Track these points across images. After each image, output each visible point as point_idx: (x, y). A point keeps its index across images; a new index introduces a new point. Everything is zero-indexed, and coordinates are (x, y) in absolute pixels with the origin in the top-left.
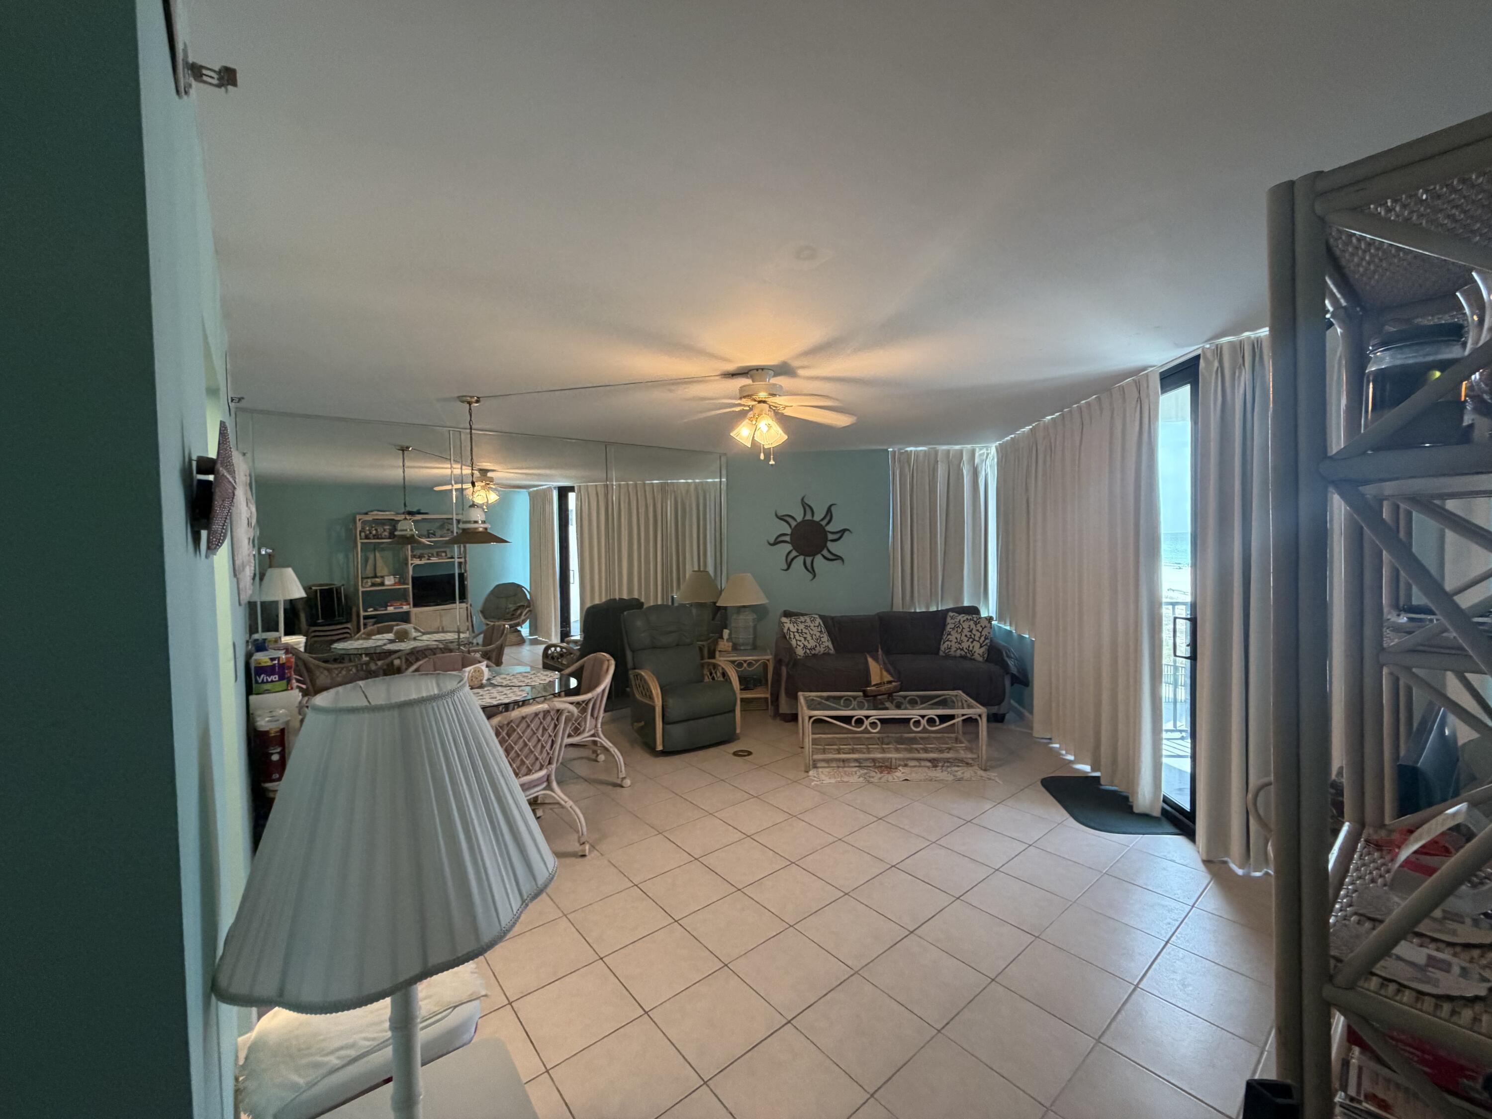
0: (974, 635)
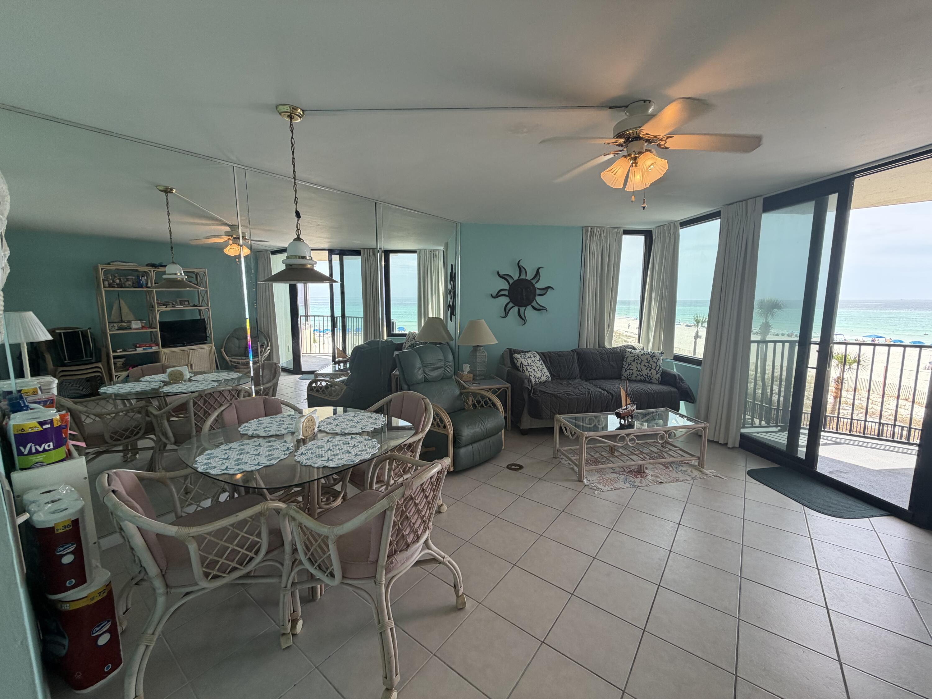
0: (652, 365)
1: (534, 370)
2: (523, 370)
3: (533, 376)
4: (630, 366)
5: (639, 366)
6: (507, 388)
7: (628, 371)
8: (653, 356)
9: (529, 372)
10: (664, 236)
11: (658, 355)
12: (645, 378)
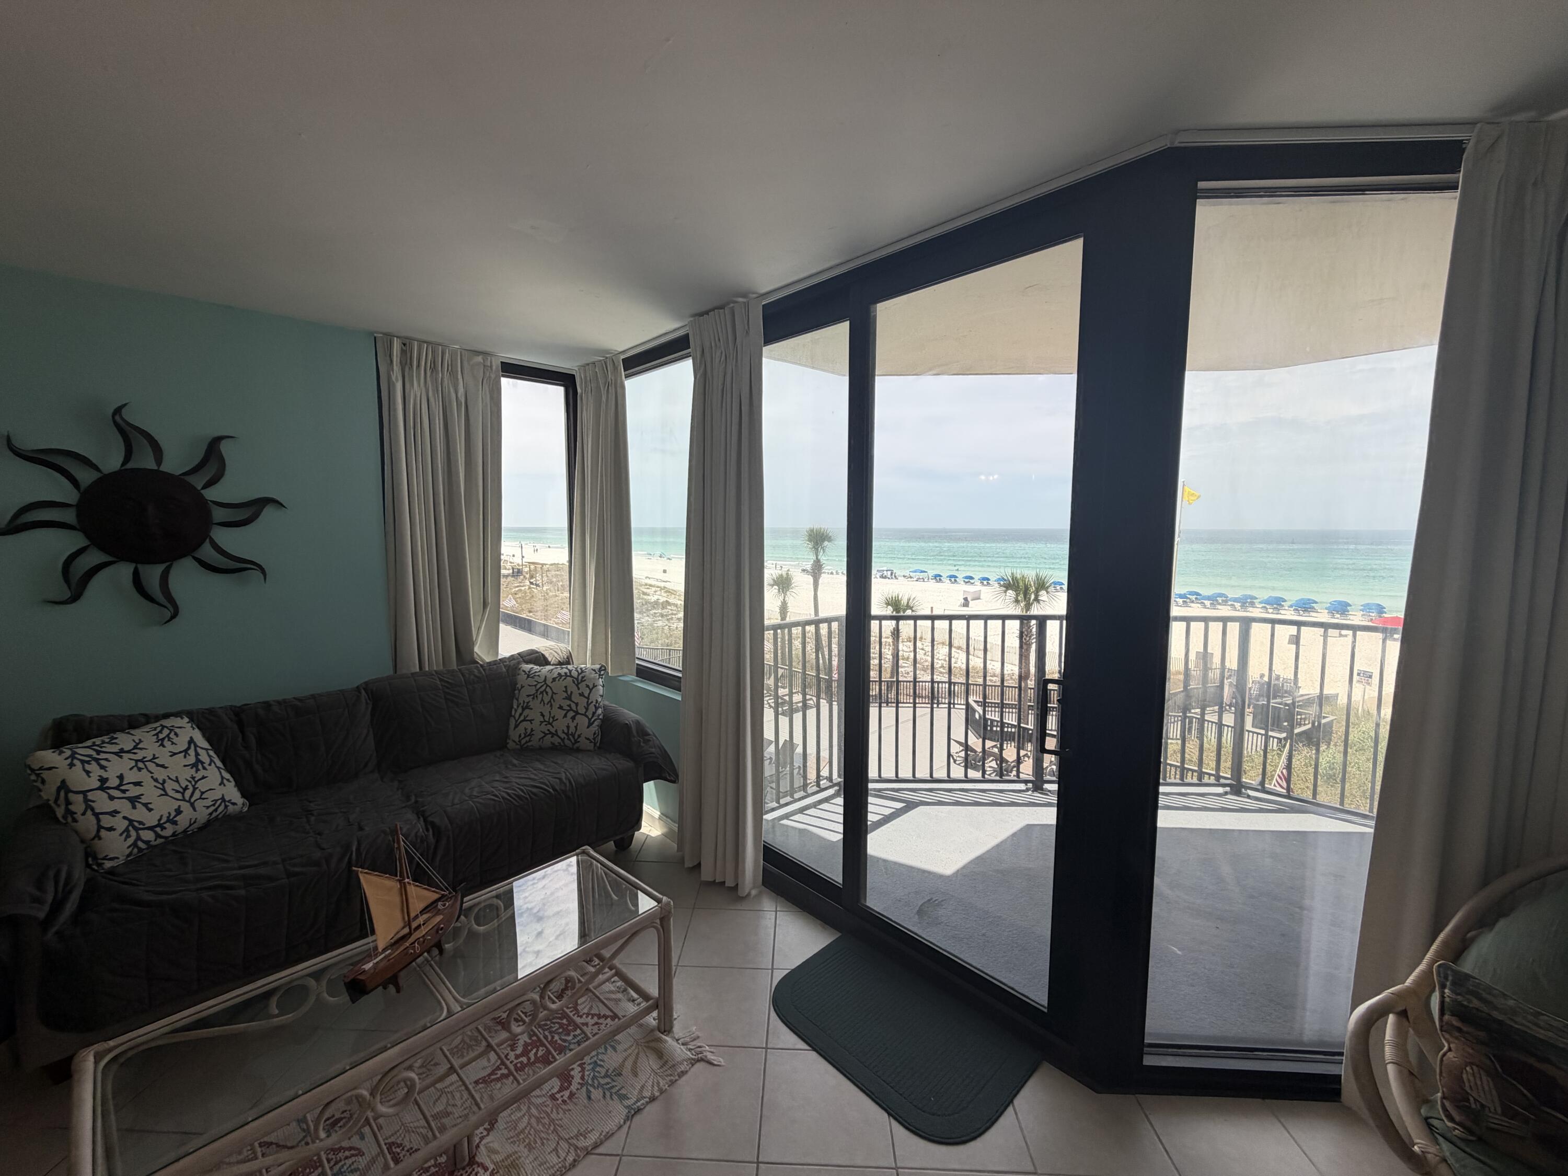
0: (577, 704)
1: (138, 797)
2: (69, 813)
3: (123, 826)
4: (527, 712)
5: (546, 710)
7: (523, 725)
8: (580, 679)
9: (97, 815)
11: (593, 675)
12: (563, 740)
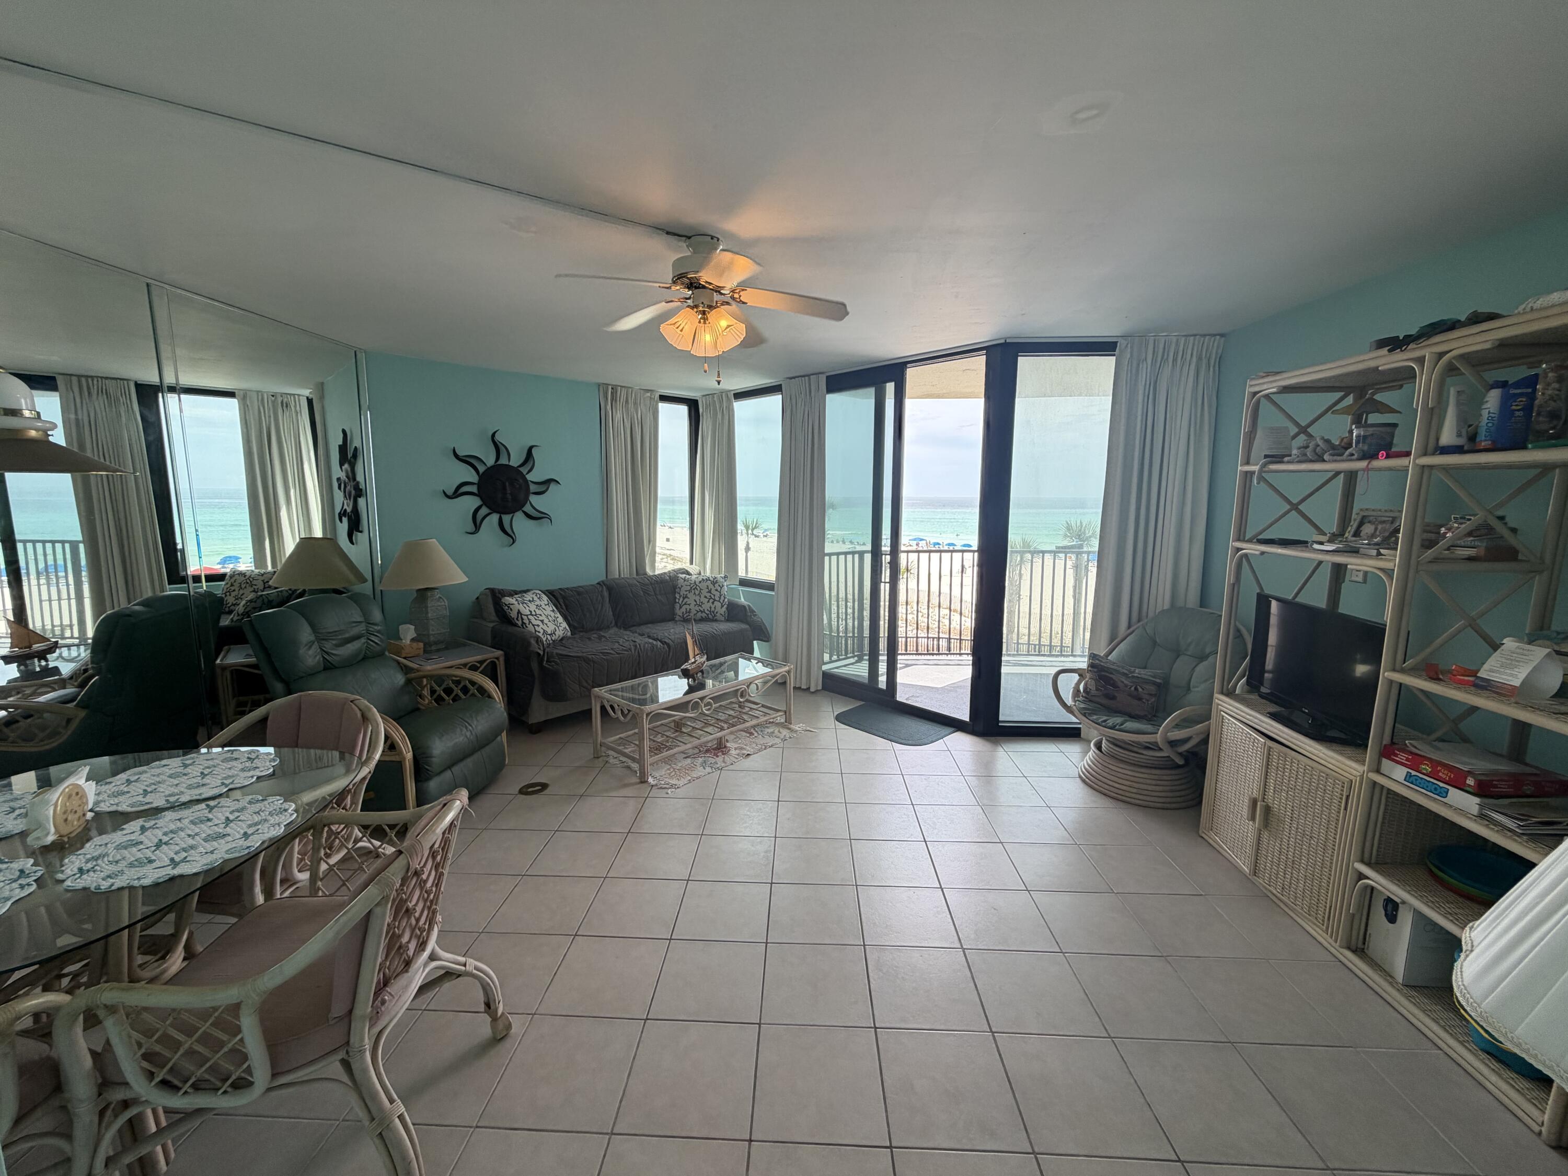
0: (714, 595)
1: (542, 621)
2: (523, 623)
3: (542, 631)
4: (686, 600)
5: (697, 598)
6: (497, 658)
7: (685, 607)
8: (714, 582)
9: (533, 625)
10: (715, 409)
11: (722, 580)
12: (708, 615)
